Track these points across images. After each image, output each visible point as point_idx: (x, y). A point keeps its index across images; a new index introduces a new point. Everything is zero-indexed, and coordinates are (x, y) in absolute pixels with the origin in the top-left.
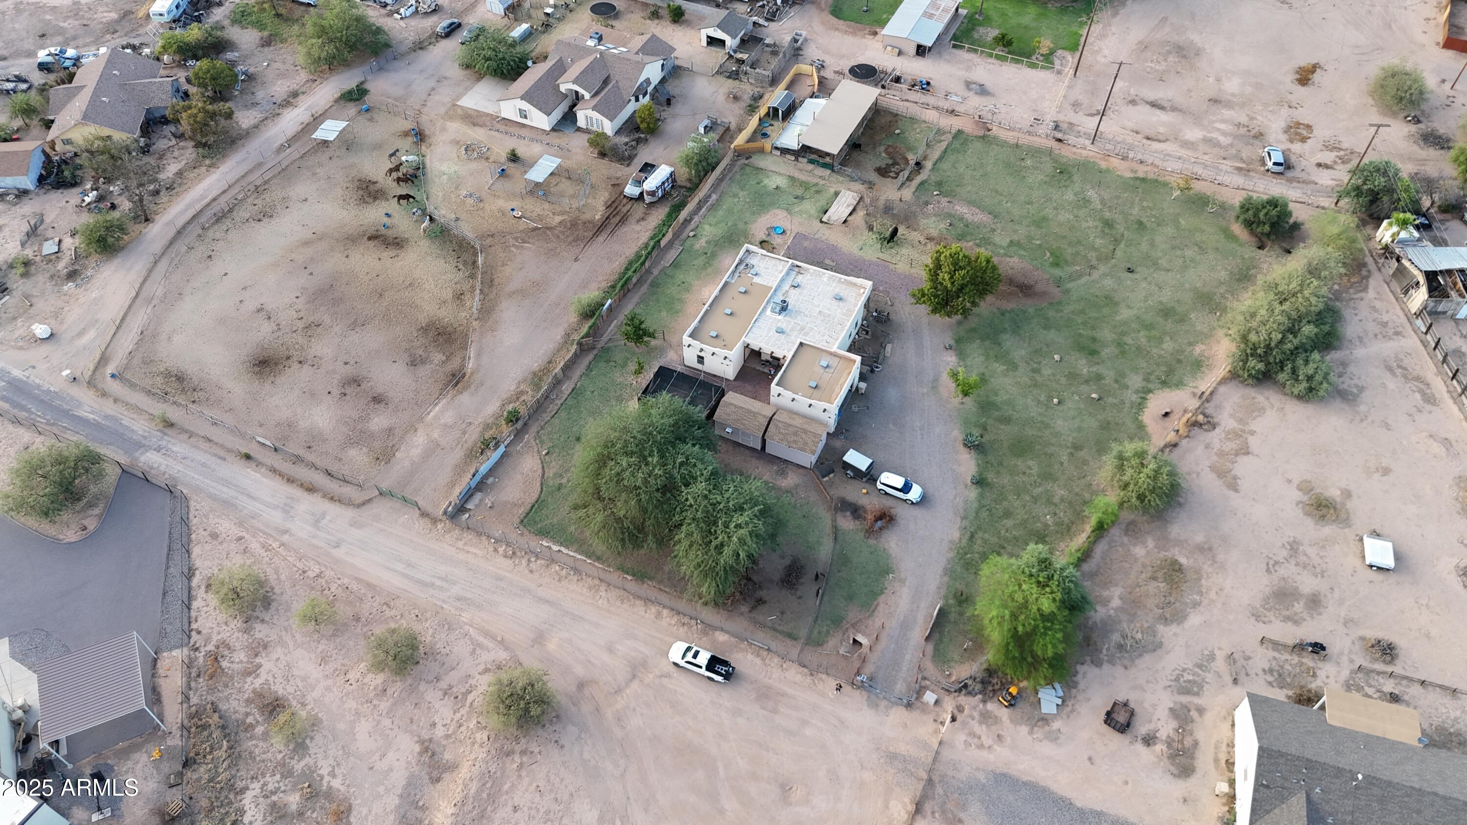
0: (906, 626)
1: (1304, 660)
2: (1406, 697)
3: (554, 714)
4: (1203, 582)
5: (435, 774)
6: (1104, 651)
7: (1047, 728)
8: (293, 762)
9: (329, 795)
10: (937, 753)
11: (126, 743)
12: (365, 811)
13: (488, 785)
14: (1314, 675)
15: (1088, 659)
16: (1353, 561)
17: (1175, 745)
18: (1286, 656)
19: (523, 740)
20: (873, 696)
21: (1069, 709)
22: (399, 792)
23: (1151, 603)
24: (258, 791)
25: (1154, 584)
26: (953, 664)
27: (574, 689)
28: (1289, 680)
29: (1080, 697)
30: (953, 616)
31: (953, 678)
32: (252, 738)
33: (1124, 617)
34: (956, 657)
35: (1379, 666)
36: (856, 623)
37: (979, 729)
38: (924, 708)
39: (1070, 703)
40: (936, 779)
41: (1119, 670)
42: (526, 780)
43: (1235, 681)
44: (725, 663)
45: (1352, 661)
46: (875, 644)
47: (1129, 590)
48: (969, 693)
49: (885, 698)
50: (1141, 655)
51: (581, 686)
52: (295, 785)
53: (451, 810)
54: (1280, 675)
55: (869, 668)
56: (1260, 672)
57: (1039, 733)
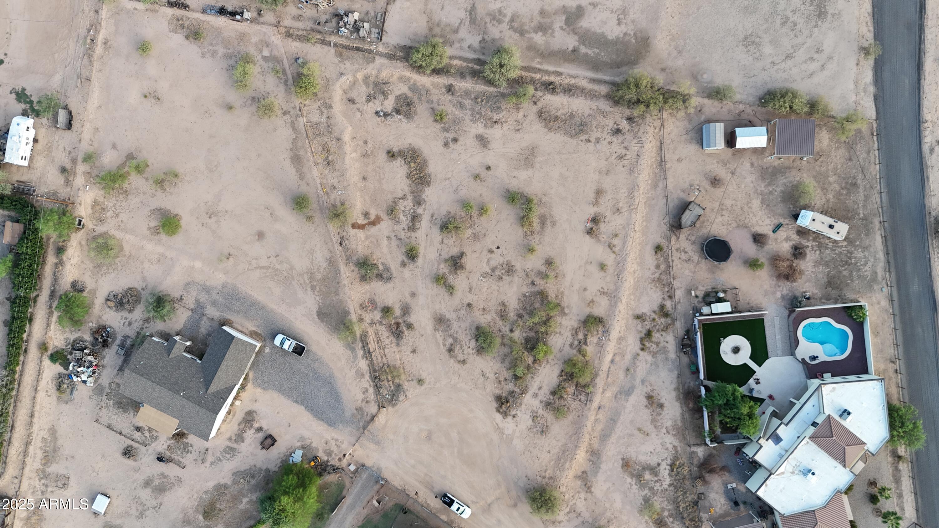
0: (352, 507)
1: (170, 454)
2: (132, 428)
3: (529, 493)
4: (196, 504)
5: (585, 475)
6: (262, 475)
7: (303, 444)
8: (649, 494)
9: (632, 475)
10: (357, 441)
11: (726, 519)
12: (616, 465)
13: (560, 465)
14: (169, 446)
15: (271, 473)
16: (116, 502)
17: (249, 426)
18: (176, 458)
19: (544, 483)
20: (378, 473)
21: (290, 451)
22: (600, 470)
23: (228, 497)
24: (664, 483)
25: (222, 507)
26: (336, 483)
27: (518, 504)
28: (182, 446)
29: (282, 455)
30: (328, 508)
31: (338, 475)
32: (669, 510)
33: (245, 492)
34: (333, 486)
35: (135, 445)
36: (377, 512)
37: (334, 449)
38: (356, 463)
39: (288, 453)
40: (361, 430)
41: (258, 465)
42: (544, 464)
43: (207, 450)
44: (445, 502)
45: (147, 450)
46: (370, 500)
47: (236, 506)
48: (333, 466)
49: (373, 471)
50: (245, 471)
51: (515, 505)
52: (647, 483)
53: (578, 457)
54: (185, 449)
55: (377, 487)
56: (193, 452)
57: (308, 442)
